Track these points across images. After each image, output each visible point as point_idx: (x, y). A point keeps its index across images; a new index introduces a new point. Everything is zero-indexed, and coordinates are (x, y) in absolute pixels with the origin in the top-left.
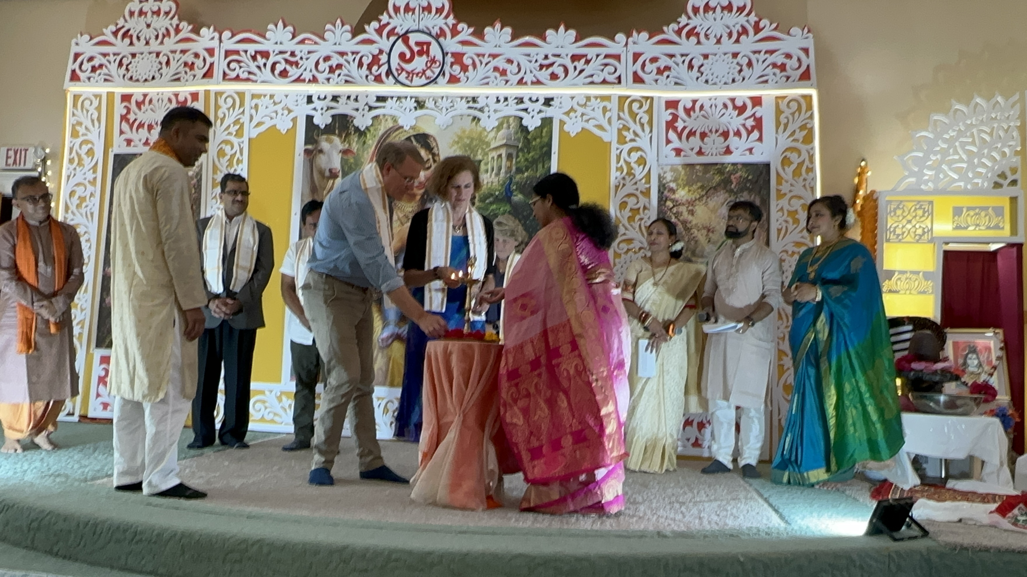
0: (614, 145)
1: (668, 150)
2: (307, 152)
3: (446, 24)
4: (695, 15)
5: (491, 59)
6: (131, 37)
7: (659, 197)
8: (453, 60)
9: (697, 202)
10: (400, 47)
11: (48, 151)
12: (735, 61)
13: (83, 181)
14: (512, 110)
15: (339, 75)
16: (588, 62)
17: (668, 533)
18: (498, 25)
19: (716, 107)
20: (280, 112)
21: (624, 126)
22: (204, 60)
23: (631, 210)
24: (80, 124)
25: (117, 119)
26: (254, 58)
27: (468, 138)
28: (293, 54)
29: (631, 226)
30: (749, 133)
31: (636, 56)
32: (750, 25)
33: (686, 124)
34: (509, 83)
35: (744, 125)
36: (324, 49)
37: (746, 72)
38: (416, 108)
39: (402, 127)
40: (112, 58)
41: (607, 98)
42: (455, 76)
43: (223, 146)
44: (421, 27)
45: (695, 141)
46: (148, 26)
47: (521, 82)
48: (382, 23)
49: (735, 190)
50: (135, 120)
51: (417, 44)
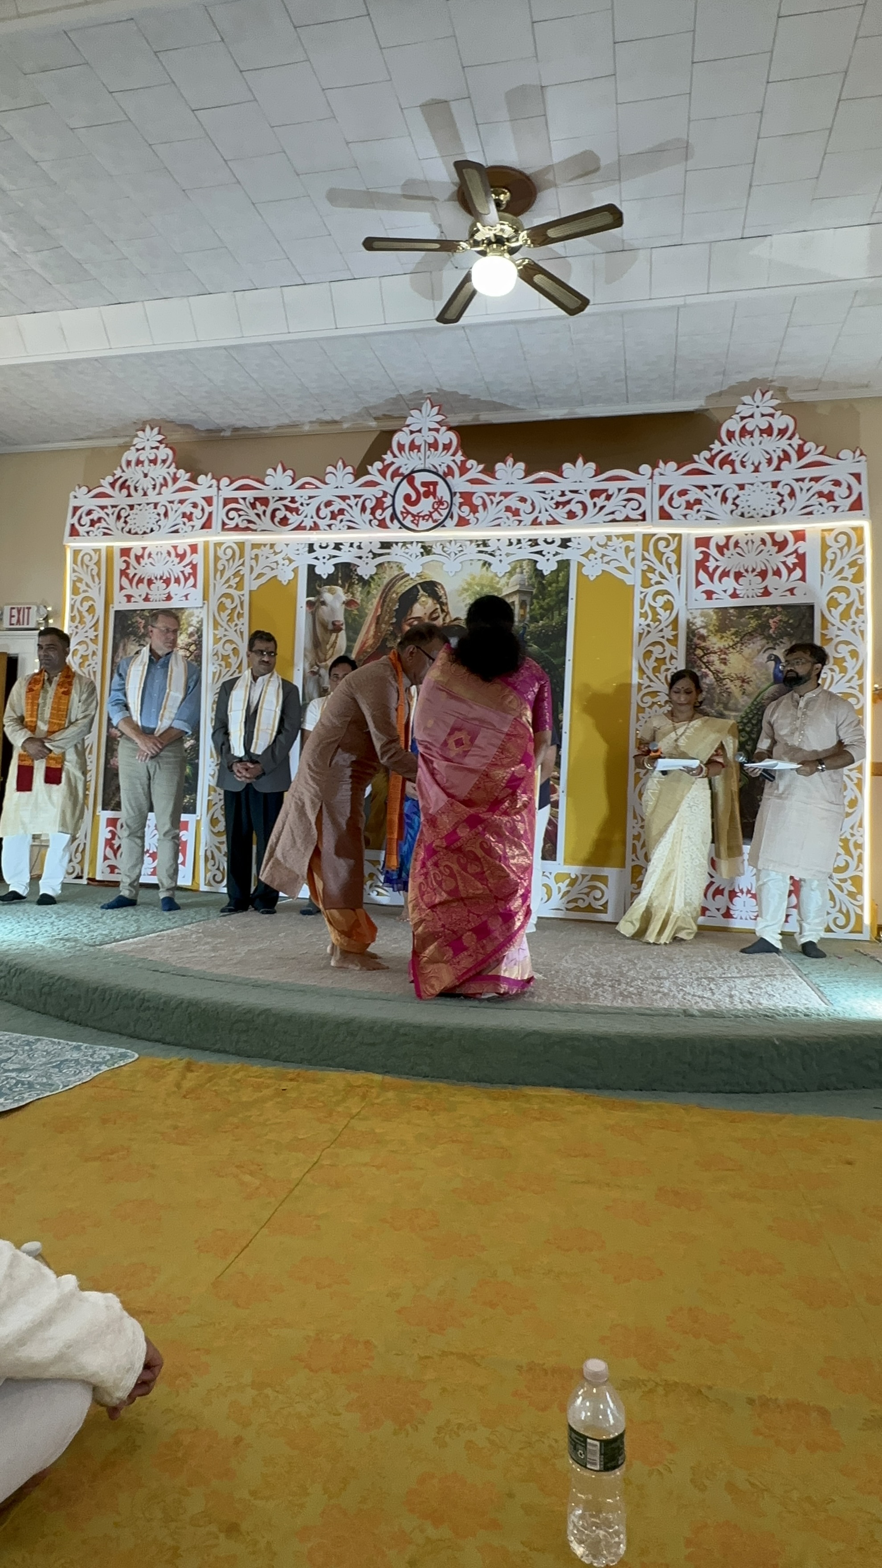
0: (638, 589)
1: (698, 594)
2: (309, 604)
3: (454, 461)
4: (730, 440)
5: (502, 498)
6: (128, 488)
7: (687, 645)
8: (462, 500)
9: (731, 650)
10: (405, 488)
11: (49, 609)
12: (775, 490)
13: (85, 639)
14: (526, 553)
15: (341, 521)
16: (608, 498)
17: (696, 1013)
18: (510, 461)
19: (753, 542)
20: (281, 562)
21: (649, 566)
22: (203, 510)
23: (657, 659)
24: (80, 580)
25: (117, 574)
26: (253, 506)
27: (478, 585)
28: (293, 500)
29: (657, 677)
30: (790, 571)
31: (663, 489)
32: (793, 448)
33: (718, 564)
34: (522, 523)
35: (784, 563)
36: (325, 493)
37: (788, 503)
38: (422, 553)
39: (408, 575)
40: (110, 511)
41: (630, 537)
42: (464, 518)
43: (223, 599)
44: (428, 466)
45: (729, 583)
46: (146, 475)
47: (535, 523)
48: (386, 463)
49: (774, 636)
50: (135, 574)
51: (424, 484)
